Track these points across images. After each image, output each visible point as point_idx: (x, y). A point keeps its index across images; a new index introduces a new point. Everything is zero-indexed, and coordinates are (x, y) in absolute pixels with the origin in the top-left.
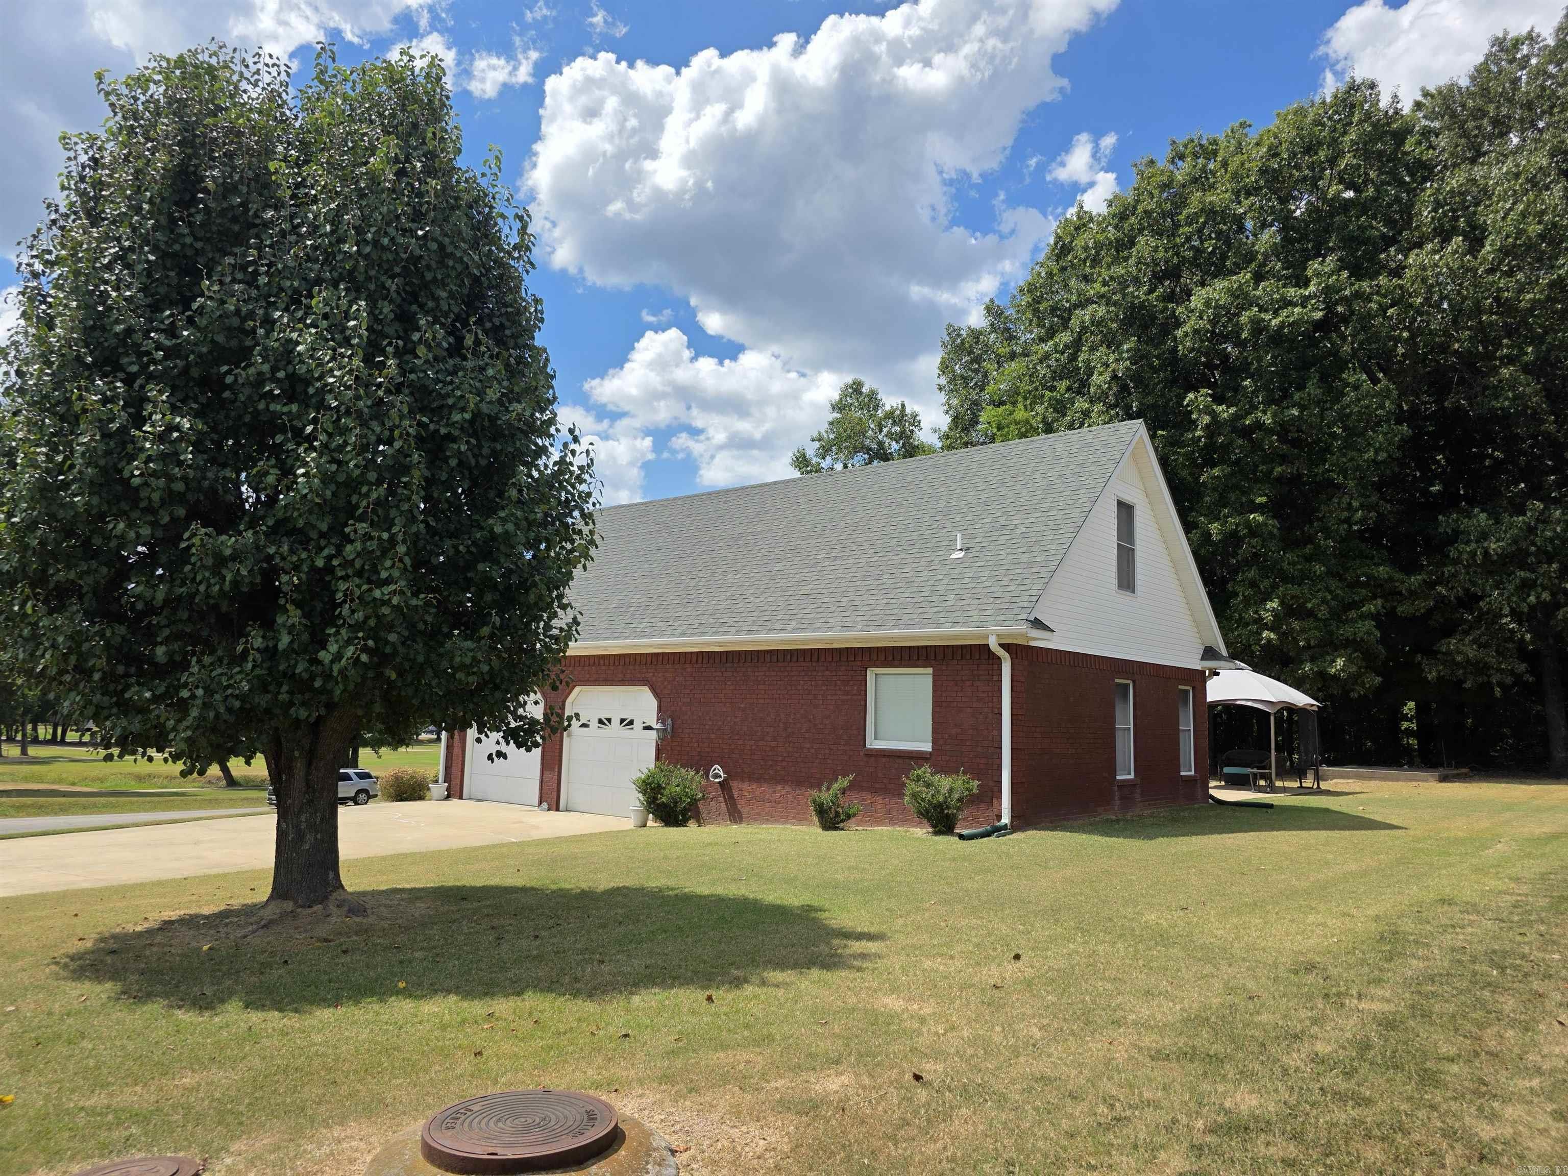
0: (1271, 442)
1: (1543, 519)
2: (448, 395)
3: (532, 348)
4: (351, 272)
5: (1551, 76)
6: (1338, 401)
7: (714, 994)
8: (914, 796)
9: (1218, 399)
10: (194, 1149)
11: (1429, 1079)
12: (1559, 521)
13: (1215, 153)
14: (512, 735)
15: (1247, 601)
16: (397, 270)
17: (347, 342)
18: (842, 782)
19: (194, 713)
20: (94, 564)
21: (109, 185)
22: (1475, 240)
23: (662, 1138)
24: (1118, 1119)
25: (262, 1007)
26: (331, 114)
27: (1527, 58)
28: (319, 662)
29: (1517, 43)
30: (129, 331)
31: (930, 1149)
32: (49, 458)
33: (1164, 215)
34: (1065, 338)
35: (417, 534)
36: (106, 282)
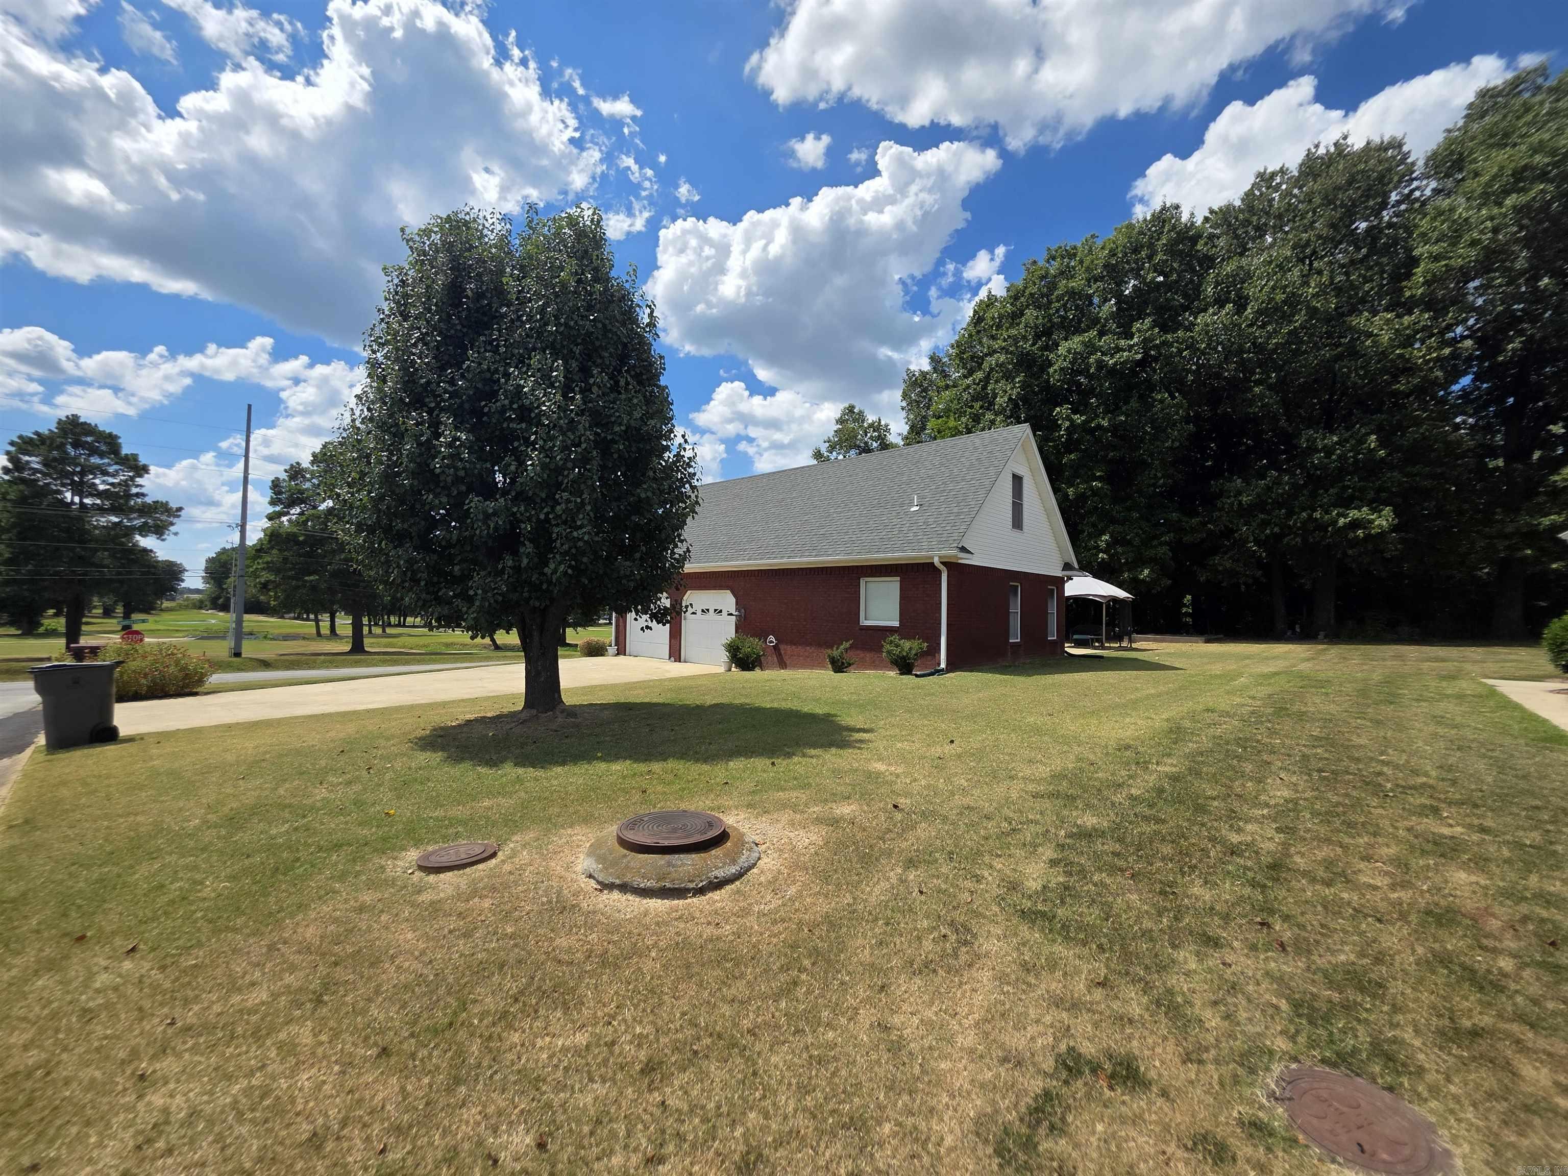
0: (1107, 439)
1: (1277, 482)
2: (611, 416)
3: (659, 387)
4: (553, 344)
5: (1295, 196)
6: (1150, 411)
7: (776, 761)
8: (889, 652)
9: (1075, 412)
10: (493, 839)
11: (1200, 809)
12: (1287, 483)
13: (1075, 255)
14: (653, 617)
15: (1090, 536)
16: (579, 341)
17: (552, 386)
18: (845, 645)
19: (477, 603)
20: (417, 519)
21: (412, 296)
22: (1241, 304)
23: (751, 837)
24: (1014, 830)
25: (524, 766)
26: (537, 246)
27: (1280, 184)
28: (545, 574)
29: (1273, 175)
30: (429, 383)
31: (904, 845)
32: (389, 459)
33: (1042, 296)
34: (979, 375)
35: (596, 499)
36: (414, 354)
